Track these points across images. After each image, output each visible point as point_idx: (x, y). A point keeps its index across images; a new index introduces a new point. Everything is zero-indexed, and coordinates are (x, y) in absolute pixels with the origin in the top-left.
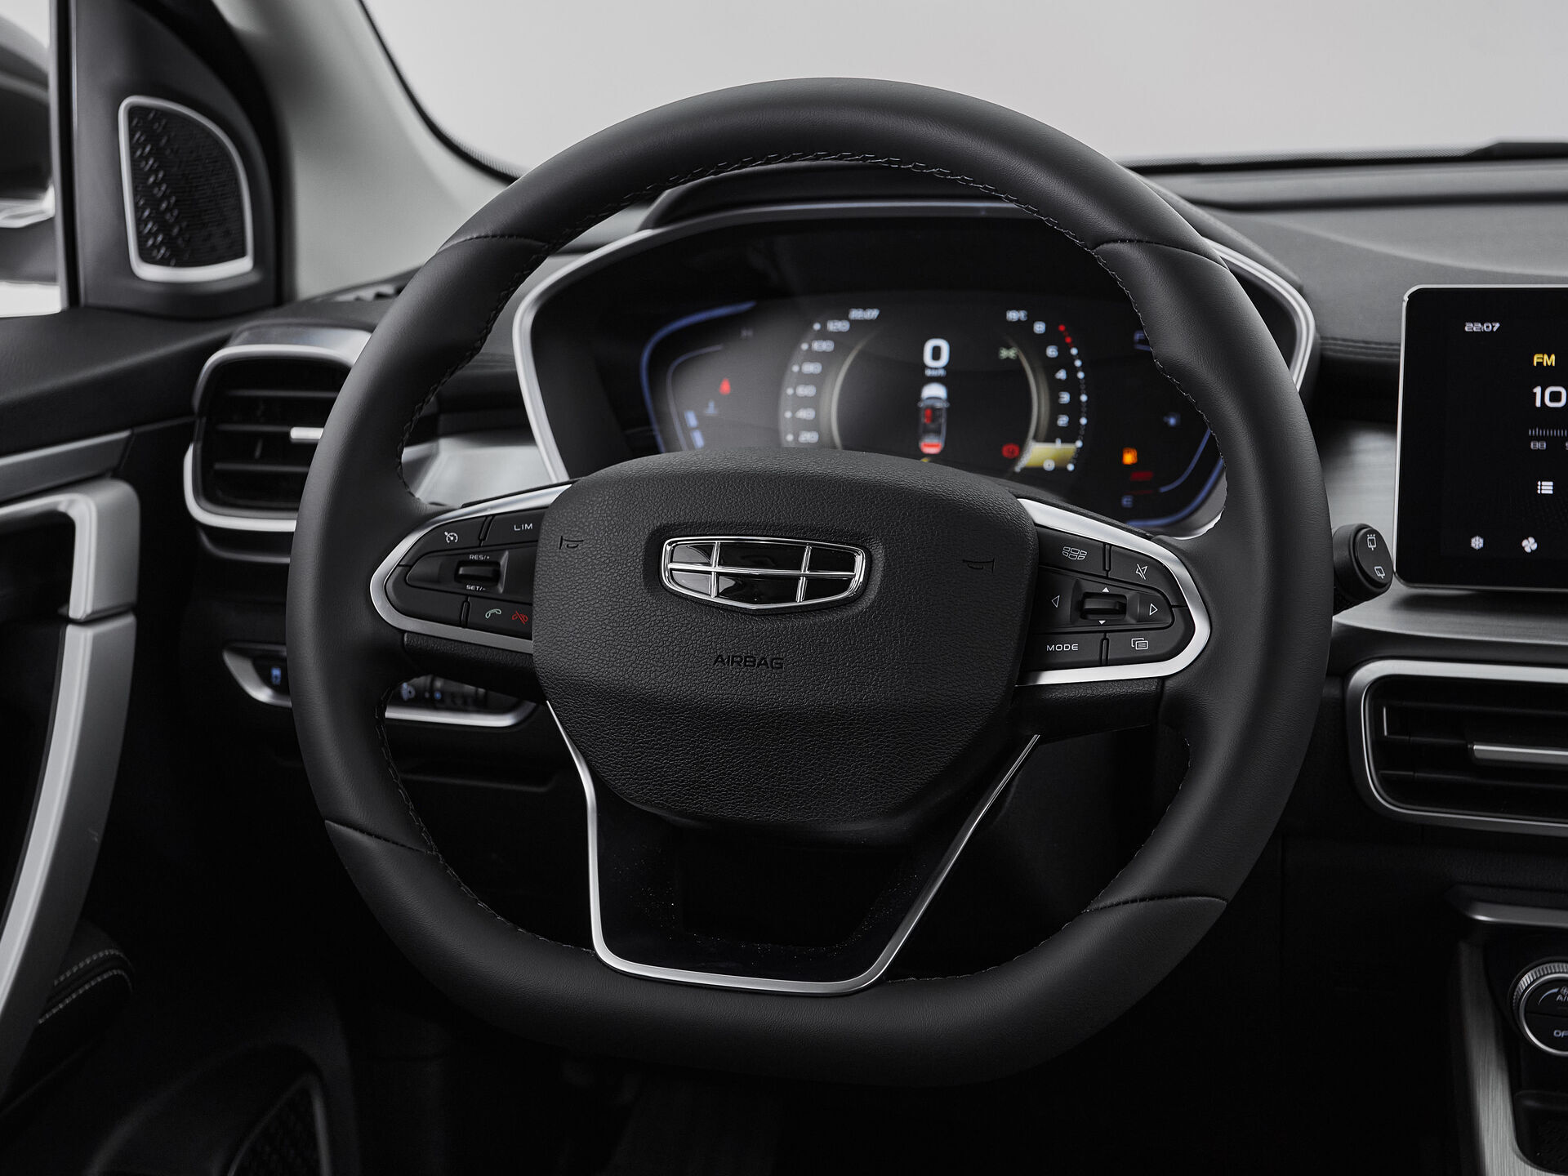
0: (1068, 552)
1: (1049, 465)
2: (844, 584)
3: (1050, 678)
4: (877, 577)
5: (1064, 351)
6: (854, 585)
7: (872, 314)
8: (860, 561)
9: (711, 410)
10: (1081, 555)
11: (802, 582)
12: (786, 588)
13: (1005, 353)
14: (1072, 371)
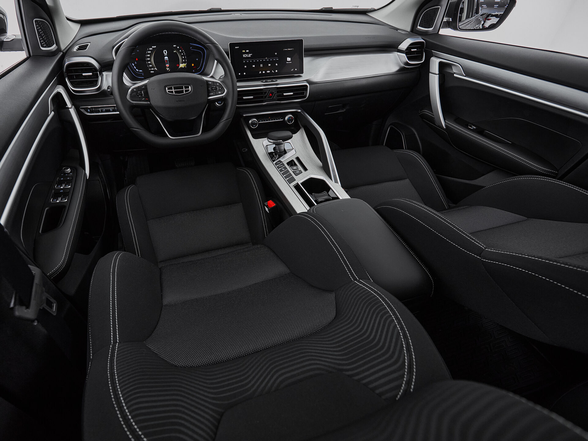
0: (209, 83)
1: (183, 67)
2: (189, 90)
3: (210, 98)
4: (192, 87)
5: (182, 51)
6: (190, 90)
7: (155, 47)
8: (190, 87)
9: (136, 63)
10: (211, 83)
11: (184, 91)
12: (182, 92)
13: (174, 52)
14: (183, 53)
